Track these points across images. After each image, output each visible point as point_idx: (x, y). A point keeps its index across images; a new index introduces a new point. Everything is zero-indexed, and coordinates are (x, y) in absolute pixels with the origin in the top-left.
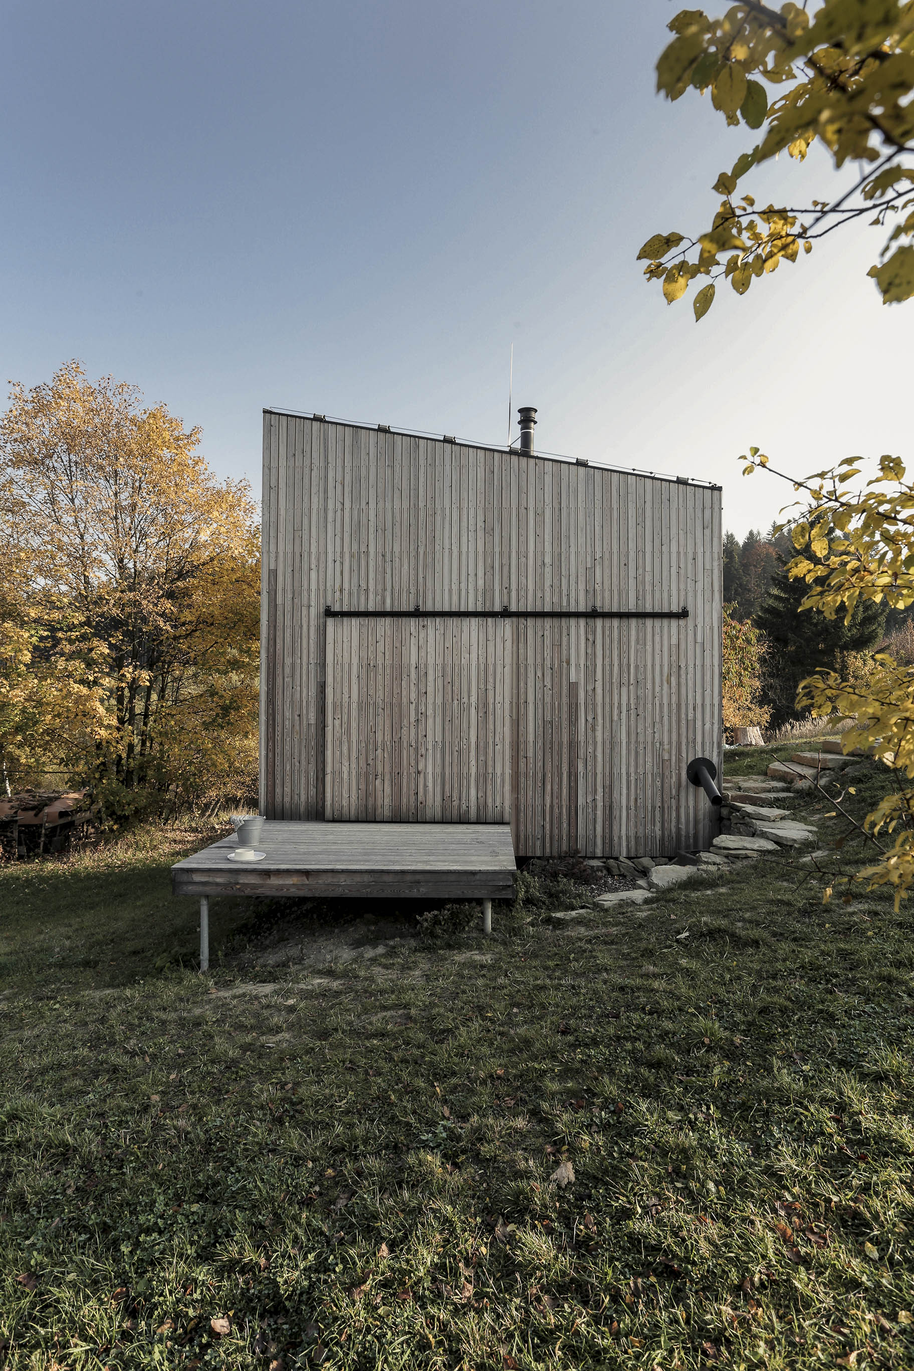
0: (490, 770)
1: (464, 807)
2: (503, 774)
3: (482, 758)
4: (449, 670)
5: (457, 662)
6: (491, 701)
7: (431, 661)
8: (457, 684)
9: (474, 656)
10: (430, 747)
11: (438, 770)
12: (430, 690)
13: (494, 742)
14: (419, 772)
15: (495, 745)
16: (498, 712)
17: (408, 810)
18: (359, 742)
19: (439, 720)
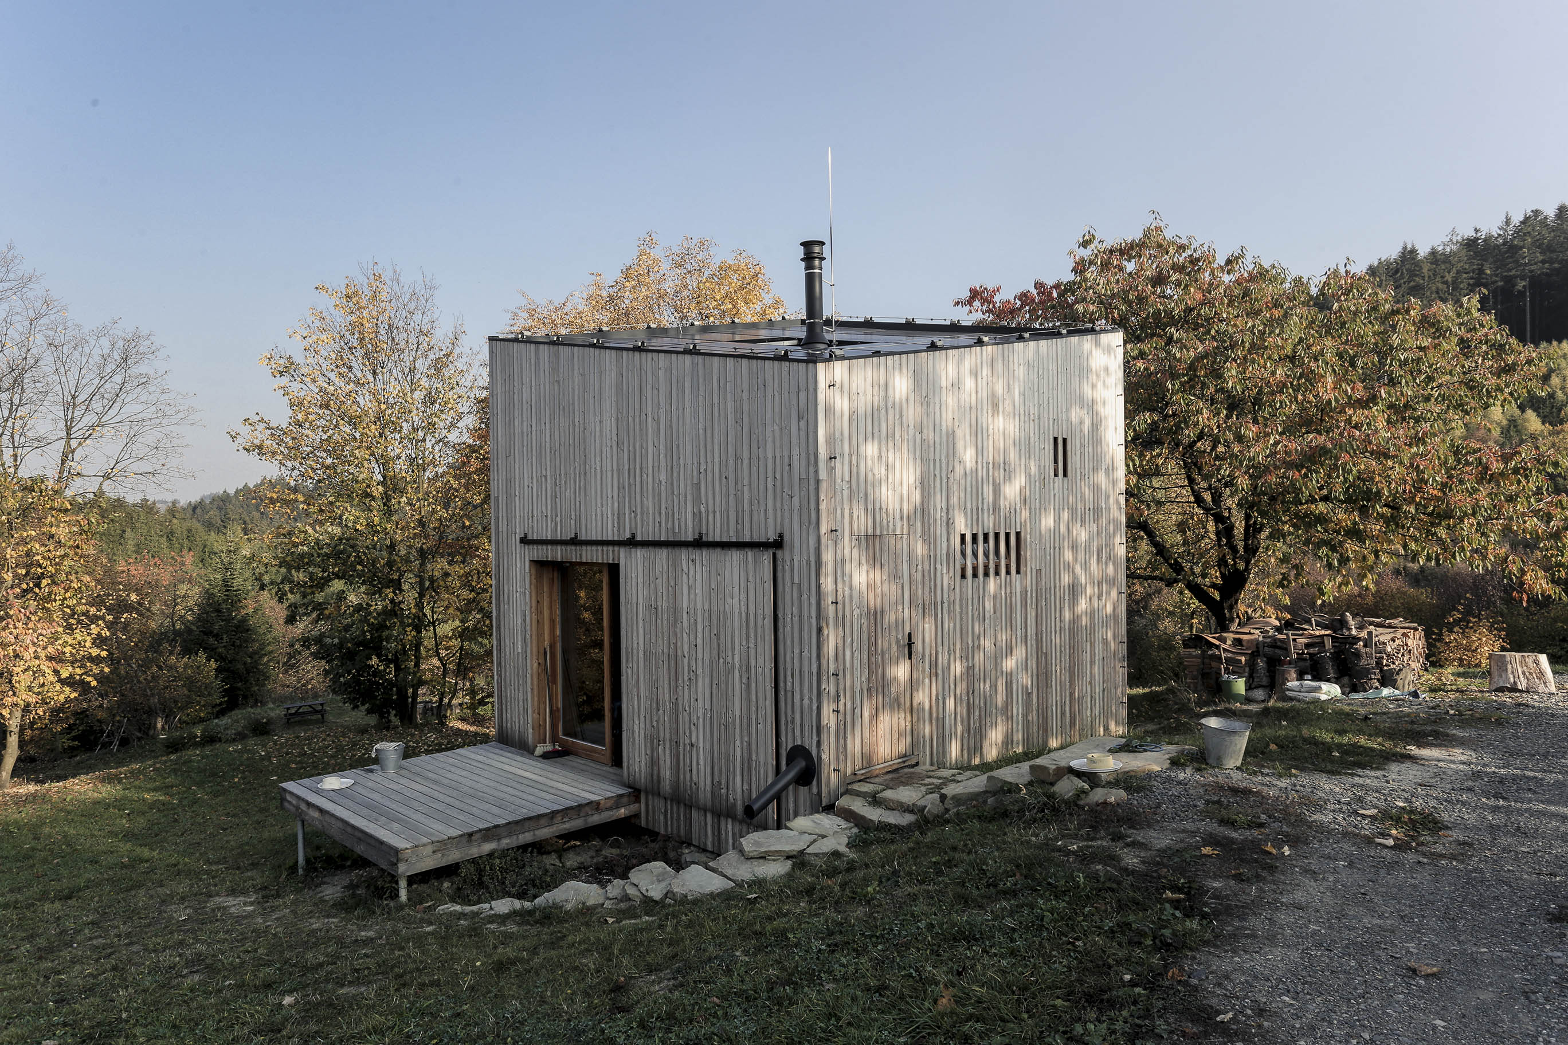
0: (754, 757)
1: (732, 800)
2: (766, 764)
3: (746, 739)
4: (714, 617)
5: (722, 609)
6: (753, 664)
7: (699, 606)
8: (722, 637)
9: (736, 600)
10: (700, 714)
11: (708, 746)
12: (699, 641)
13: (757, 719)
14: (692, 745)
15: (758, 723)
16: (760, 678)
17: (685, 790)
18: (645, 697)
19: (707, 680)
